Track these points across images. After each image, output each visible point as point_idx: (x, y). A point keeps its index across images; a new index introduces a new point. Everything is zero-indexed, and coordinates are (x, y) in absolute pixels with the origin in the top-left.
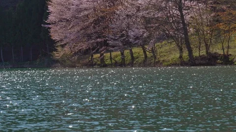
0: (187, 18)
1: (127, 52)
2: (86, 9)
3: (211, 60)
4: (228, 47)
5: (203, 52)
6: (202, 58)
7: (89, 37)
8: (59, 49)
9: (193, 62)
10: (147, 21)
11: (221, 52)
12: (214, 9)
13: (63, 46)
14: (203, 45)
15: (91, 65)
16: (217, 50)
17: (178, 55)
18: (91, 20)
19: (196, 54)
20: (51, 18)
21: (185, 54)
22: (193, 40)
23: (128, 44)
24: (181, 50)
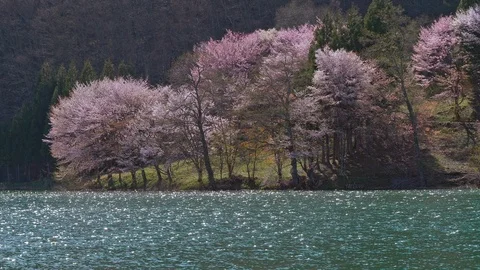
0: (208, 134)
1: (138, 172)
2: (93, 123)
3: (234, 184)
4: (254, 170)
5: (225, 175)
6: (224, 181)
7: (96, 155)
8: (61, 169)
9: (214, 186)
10: (164, 138)
11: (245, 175)
12: (238, 126)
13: (66, 165)
14: (226, 166)
15: (97, 188)
16: (242, 172)
17: (197, 178)
18: (99, 136)
19: (217, 176)
20: (53, 132)
21: (205, 177)
22: (215, 159)
23: (140, 164)
24: (200, 172)
